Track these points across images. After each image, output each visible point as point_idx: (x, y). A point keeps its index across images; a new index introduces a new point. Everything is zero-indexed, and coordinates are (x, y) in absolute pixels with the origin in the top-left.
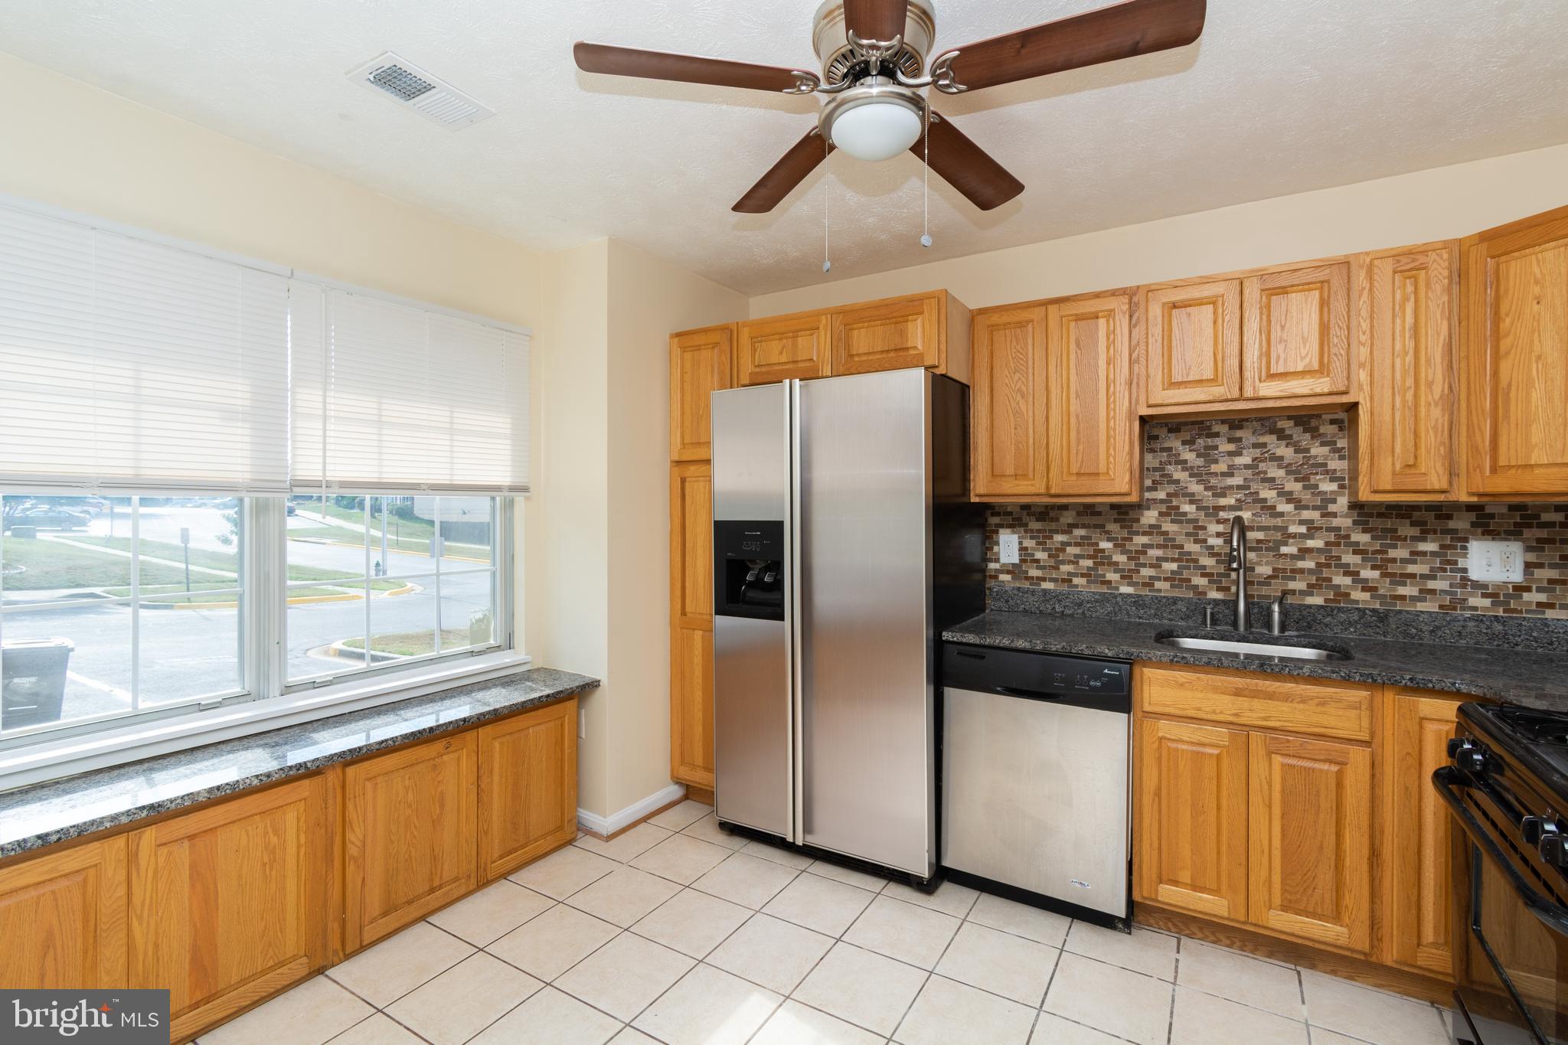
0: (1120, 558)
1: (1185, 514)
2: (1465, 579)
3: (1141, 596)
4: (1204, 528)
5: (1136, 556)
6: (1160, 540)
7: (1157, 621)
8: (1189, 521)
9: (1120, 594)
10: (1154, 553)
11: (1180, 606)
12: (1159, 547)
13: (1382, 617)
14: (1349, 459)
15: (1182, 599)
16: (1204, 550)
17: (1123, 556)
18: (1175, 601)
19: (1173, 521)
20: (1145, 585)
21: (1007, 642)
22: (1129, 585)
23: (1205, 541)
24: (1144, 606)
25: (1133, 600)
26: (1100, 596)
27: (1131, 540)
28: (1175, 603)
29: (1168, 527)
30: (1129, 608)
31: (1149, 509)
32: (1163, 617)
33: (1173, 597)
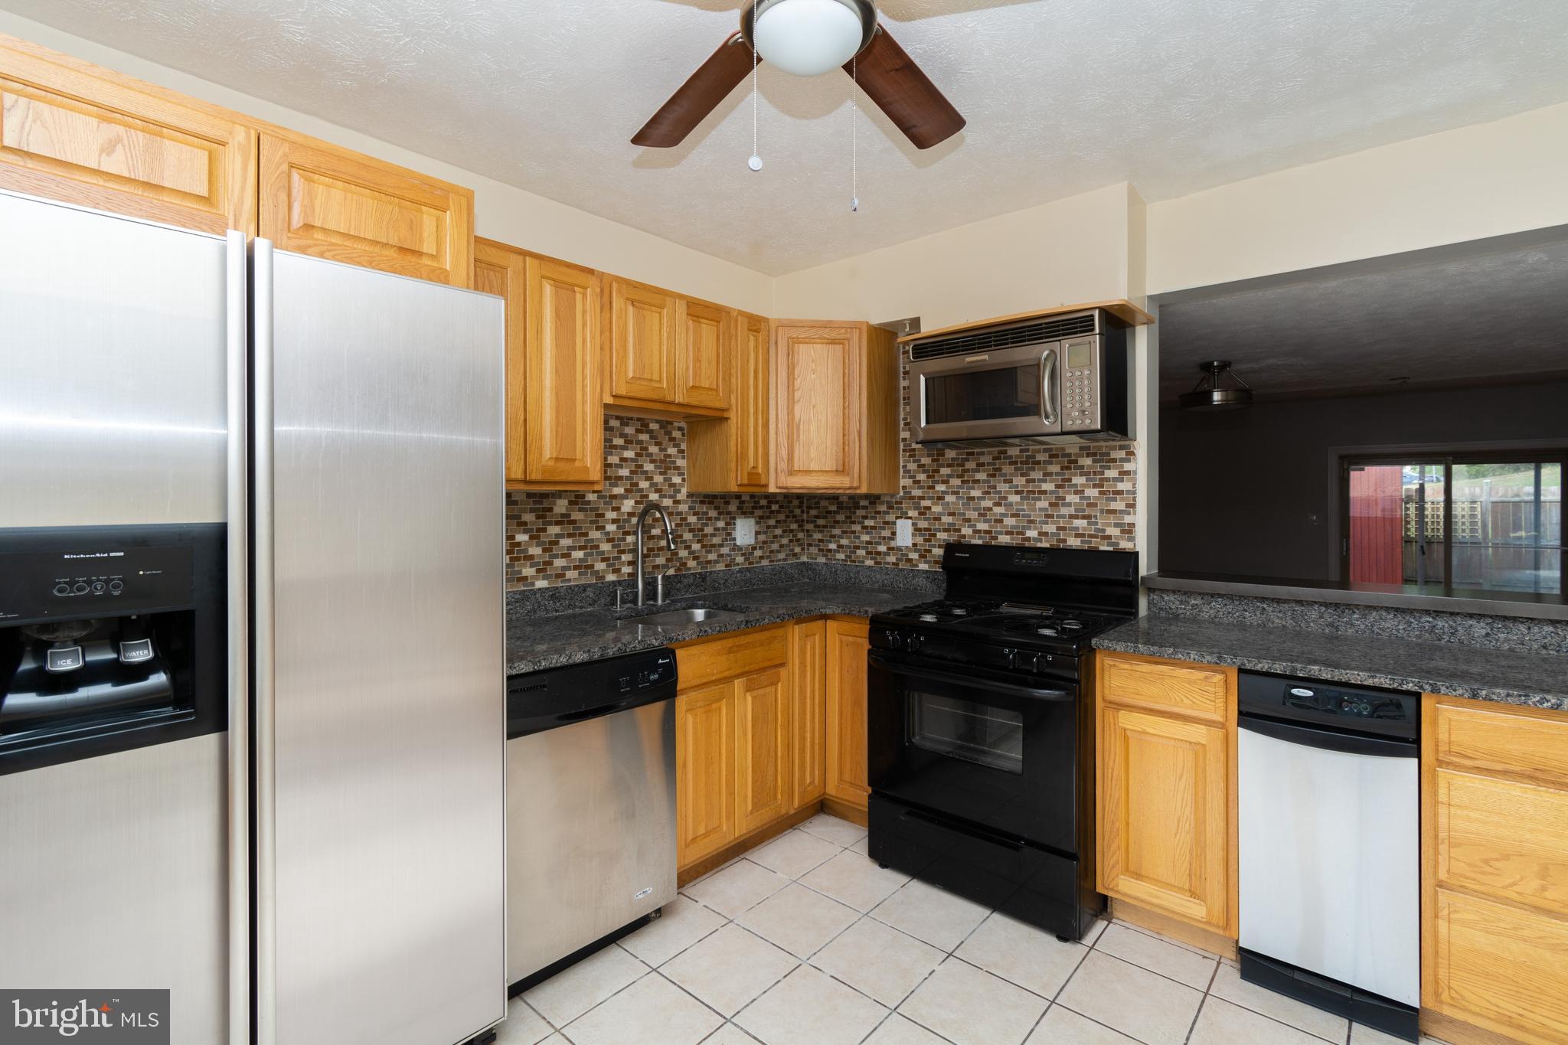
0: (535, 551)
1: (589, 502)
2: (735, 545)
3: (557, 588)
4: (602, 515)
5: (549, 547)
6: (570, 529)
7: (570, 611)
8: (592, 509)
9: (539, 589)
10: (565, 542)
11: (590, 593)
12: (569, 536)
13: (703, 577)
14: (688, 459)
15: (590, 585)
16: (603, 537)
17: (537, 548)
18: (584, 588)
19: (580, 510)
20: (558, 576)
21: (565, 660)
22: (544, 578)
23: (603, 528)
24: (559, 599)
25: (551, 593)
26: (520, 594)
27: (545, 530)
28: (585, 590)
29: (577, 516)
30: (546, 602)
31: (560, 498)
32: (575, 606)
33: (583, 585)
